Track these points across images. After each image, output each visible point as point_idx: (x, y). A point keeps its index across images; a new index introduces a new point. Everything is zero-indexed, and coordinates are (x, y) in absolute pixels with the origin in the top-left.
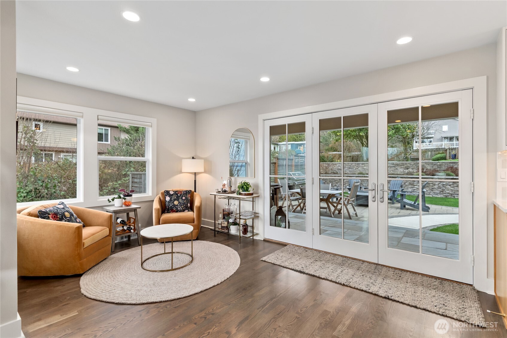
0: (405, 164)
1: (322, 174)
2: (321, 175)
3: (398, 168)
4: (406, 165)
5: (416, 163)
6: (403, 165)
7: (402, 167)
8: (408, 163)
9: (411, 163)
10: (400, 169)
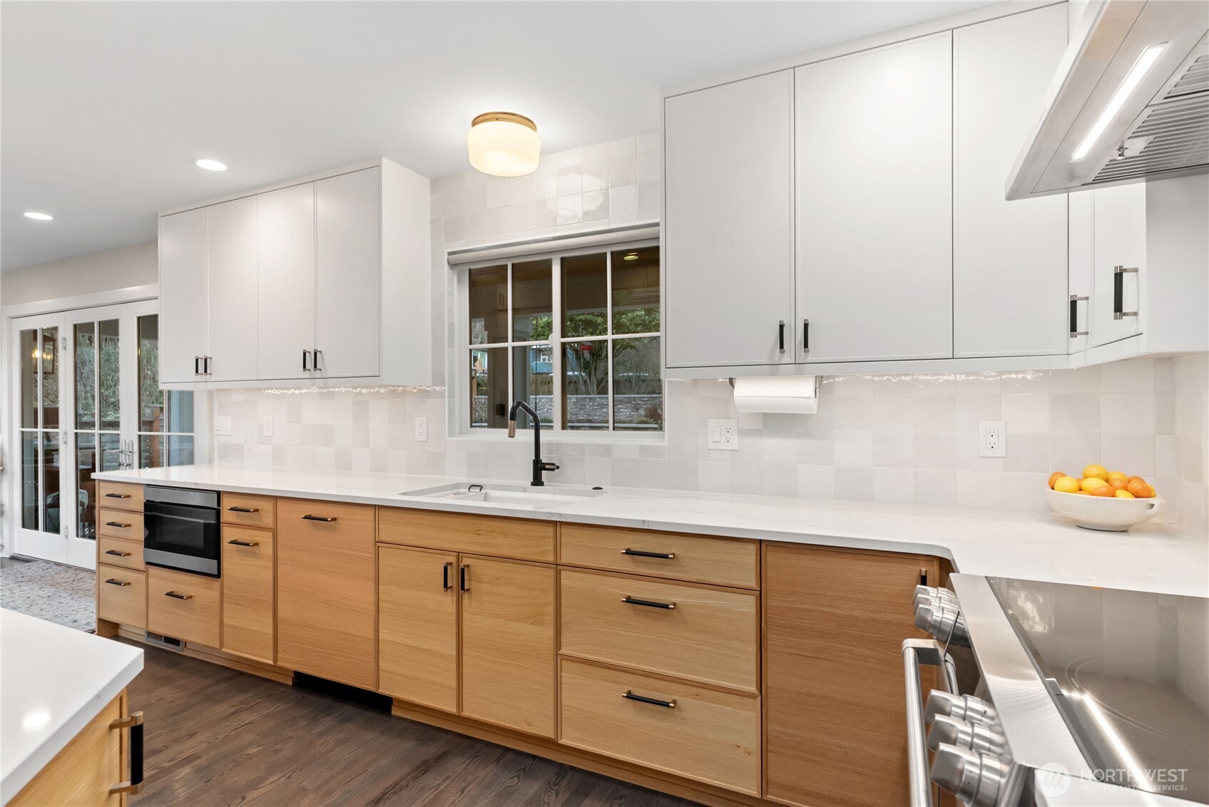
0: (634, 400)
1: (476, 422)
2: (473, 424)
3: (621, 408)
4: (635, 402)
5: (652, 397)
6: (630, 402)
7: (629, 405)
8: (639, 398)
9: (643, 397)
10: (625, 410)
